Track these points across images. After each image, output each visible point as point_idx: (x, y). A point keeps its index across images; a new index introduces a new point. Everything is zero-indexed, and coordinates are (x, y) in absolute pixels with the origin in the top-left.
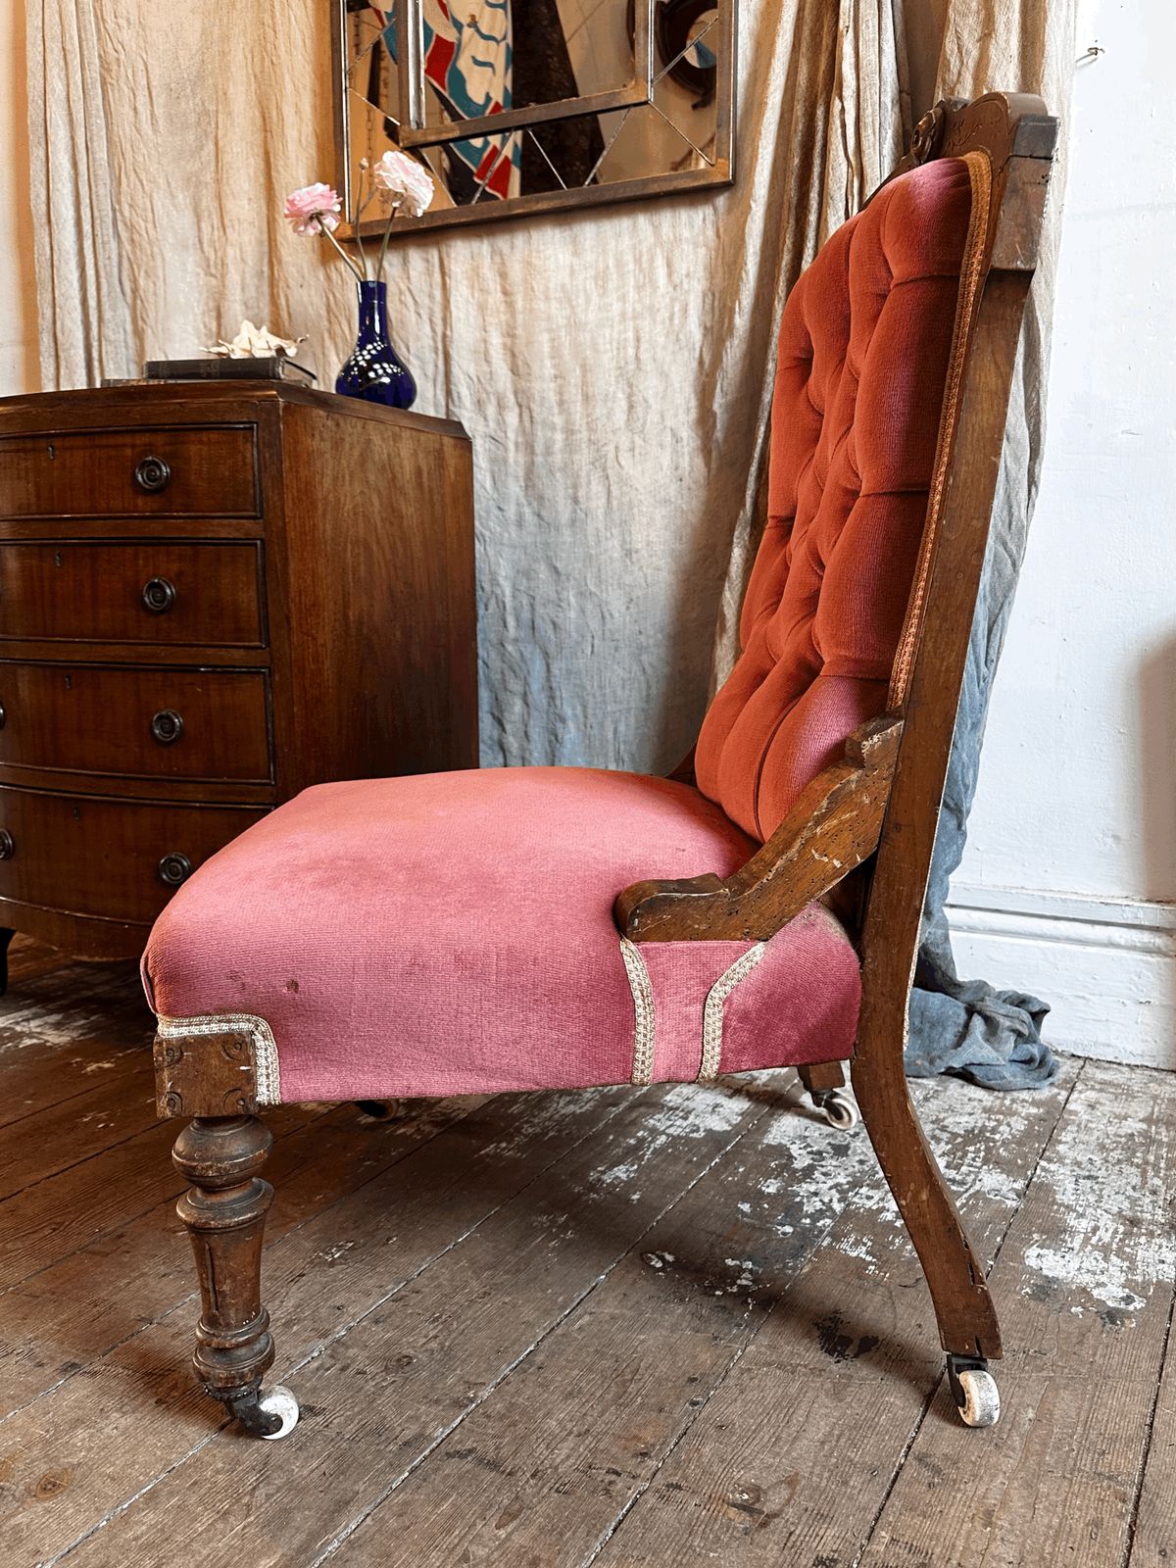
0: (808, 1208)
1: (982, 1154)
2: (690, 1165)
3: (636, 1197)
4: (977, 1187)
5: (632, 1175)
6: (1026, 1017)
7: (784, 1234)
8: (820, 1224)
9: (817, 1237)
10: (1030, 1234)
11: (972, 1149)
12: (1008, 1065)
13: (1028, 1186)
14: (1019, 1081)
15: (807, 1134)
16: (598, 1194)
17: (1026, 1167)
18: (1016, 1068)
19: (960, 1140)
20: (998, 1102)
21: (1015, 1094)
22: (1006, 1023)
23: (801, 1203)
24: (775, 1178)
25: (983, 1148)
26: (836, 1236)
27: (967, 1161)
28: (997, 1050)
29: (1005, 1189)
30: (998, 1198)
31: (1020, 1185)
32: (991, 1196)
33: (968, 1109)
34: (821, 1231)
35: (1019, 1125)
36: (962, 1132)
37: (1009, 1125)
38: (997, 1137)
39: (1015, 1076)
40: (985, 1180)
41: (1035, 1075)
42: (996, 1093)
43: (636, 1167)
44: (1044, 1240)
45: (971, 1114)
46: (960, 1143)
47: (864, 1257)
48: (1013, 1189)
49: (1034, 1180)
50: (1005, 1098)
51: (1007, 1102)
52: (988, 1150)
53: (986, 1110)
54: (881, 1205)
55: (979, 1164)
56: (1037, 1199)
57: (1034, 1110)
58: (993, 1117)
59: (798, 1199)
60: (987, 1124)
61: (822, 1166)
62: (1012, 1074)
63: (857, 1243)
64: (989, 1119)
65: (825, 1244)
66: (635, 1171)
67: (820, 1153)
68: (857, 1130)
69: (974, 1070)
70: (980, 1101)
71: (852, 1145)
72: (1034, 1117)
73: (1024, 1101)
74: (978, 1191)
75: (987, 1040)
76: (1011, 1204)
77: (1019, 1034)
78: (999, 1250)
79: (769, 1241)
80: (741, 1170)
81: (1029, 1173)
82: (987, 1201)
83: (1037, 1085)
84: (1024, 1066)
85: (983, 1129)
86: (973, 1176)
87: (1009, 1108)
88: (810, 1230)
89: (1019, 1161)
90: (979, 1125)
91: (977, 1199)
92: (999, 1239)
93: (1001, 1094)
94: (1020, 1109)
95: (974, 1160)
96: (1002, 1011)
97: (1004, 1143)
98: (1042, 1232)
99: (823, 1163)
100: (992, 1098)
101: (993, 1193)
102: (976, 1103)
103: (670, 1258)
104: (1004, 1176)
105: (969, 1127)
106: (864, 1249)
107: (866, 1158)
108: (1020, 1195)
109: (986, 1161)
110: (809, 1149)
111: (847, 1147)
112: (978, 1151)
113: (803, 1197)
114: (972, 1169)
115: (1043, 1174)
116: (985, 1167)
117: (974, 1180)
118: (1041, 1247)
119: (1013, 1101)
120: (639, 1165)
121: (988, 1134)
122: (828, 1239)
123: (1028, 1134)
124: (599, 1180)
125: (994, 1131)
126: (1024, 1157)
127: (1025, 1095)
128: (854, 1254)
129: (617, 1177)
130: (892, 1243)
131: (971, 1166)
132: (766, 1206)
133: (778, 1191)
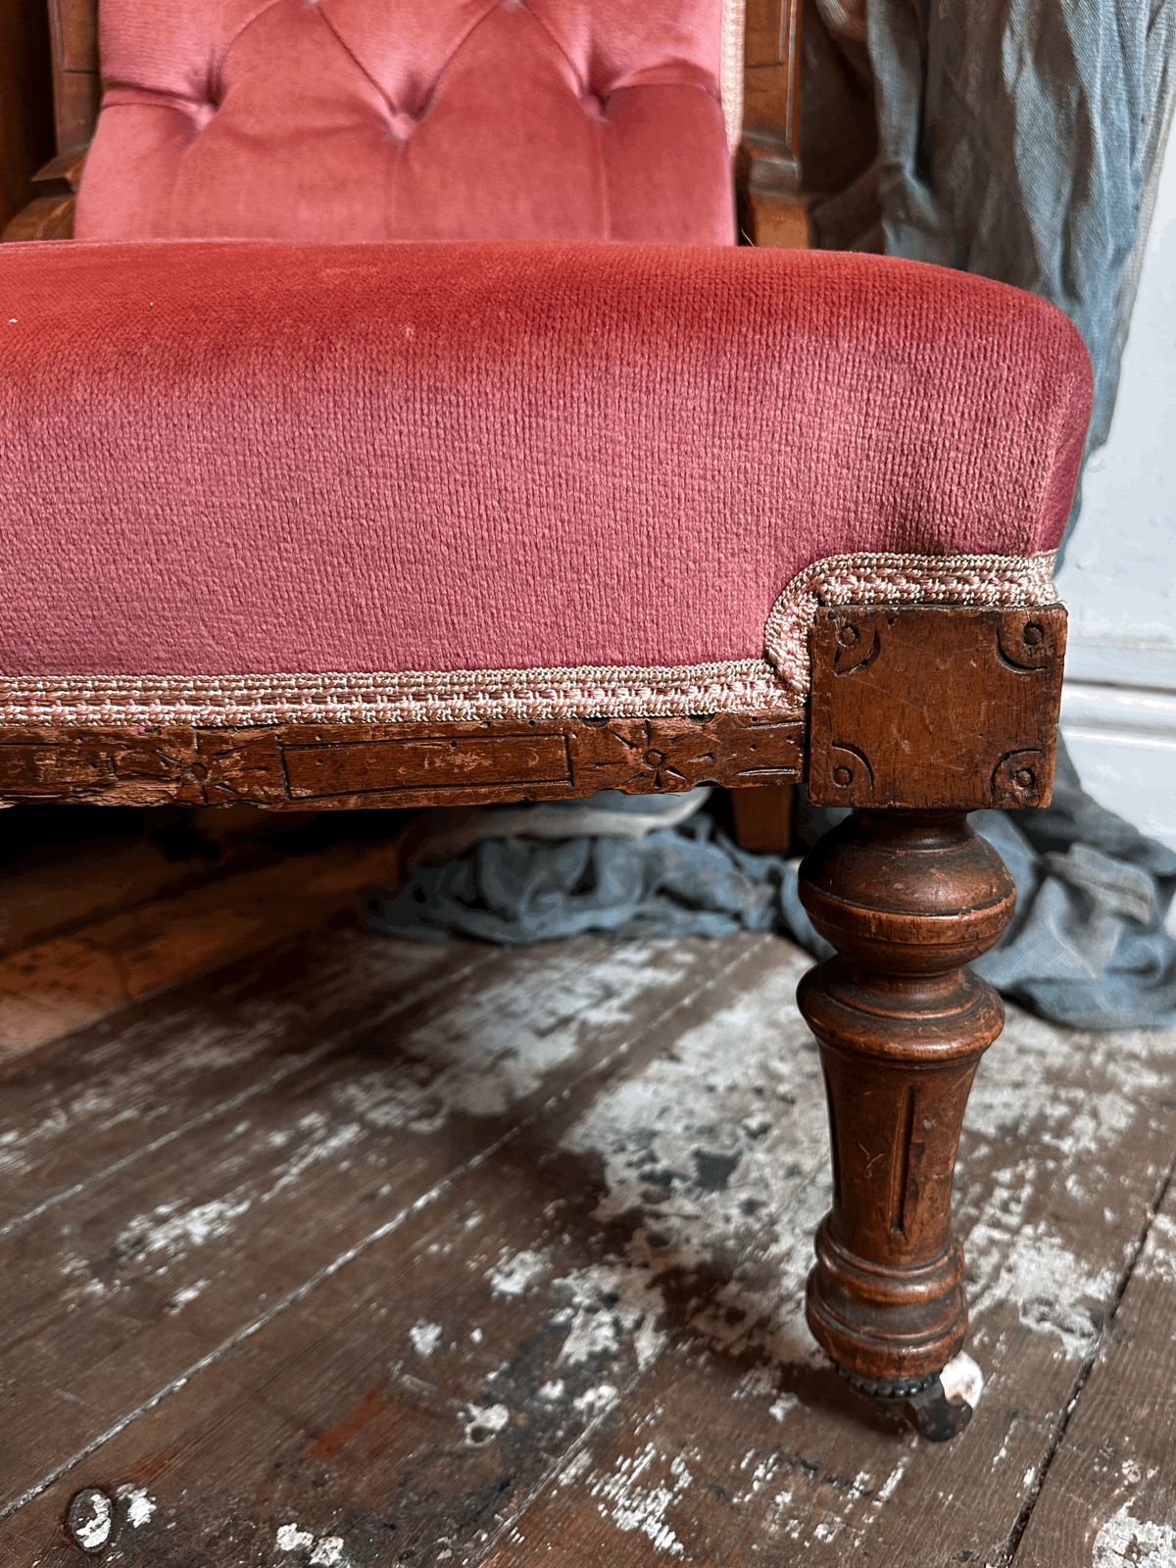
0: (575, 1349)
1: (1026, 1192)
2: (365, 1207)
3: (187, 1295)
4: (999, 1292)
5: (222, 1230)
6: (1149, 888)
7: (479, 1433)
8: (580, 1404)
9: (557, 1449)
10: (1115, 1463)
11: (1005, 1176)
12: (1104, 976)
13: (1121, 1290)
14: (1124, 1012)
15: (659, 1126)
16: (108, 1283)
17: (1119, 1232)
18: (1120, 984)
19: (983, 1150)
20: (1078, 1058)
21: (1117, 1041)
22: (1111, 901)
23: (566, 1329)
24: (537, 1250)
25: (1030, 1174)
26: (608, 1449)
27: (990, 1211)
28: (1084, 951)
29: (1067, 1297)
30: (1047, 1326)
31: (1100, 1288)
32: (1029, 1321)
33: (1014, 1073)
34: (576, 1429)
35: (1117, 1115)
36: (991, 1131)
37: (1095, 1114)
38: (1067, 1145)
39: (1115, 998)
40: (1023, 1265)
41: (1156, 999)
42: (1077, 1038)
43: (242, 1208)
44: (1152, 1485)
45: (1017, 1085)
46: (980, 1162)
47: (652, 1528)
48: (1086, 1301)
49: (1140, 1271)
50: (1092, 1049)
51: (1097, 1059)
52: (1043, 1180)
53: (1055, 1077)
54: (755, 1342)
55: (1013, 1221)
56: (1140, 1336)
57: (1150, 1080)
58: (1063, 1093)
59: (561, 1318)
60: (1048, 1111)
61: (658, 1216)
62: (1109, 997)
63: (659, 1474)
64: (1055, 1099)
65: (564, 1479)
66: (239, 1220)
67: (666, 1178)
68: (767, 1118)
69: (1040, 993)
70: (1042, 1054)
71: (745, 1158)
72: (1151, 1093)
73: (1133, 1056)
74: (1001, 1305)
75: (1069, 931)
76: (1075, 1347)
77: (1131, 920)
78: (1025, 1518)
79: (427, 1459)
80: (472, 1223)
81: (1129, 1250)
82: (1021, 1334)
83: (1162, 1021)
84: (1134, 979)
85: (1040, 1123)
86: (995, 1257)
87: (1100, 1074)
88: (551, 1422)
89: (1108, 1215)
90: (1032, 1113)
91: (994, 1331)
92: (1029, 1478)
93: (1085, 1040)
94: (1122, 1075)
95: (1005, 1208)
96: (1105, 877)
97: (1082, 1162)
98: (1150, 1455)
99: (664, 1207)
100: (1065, 1048)
101: (1038, 1310)
102: (1031, 1060)
103: (141, 1510)
104: (1069, 1257)
105: (1009, 1116)
106: (665, 1497)
107: (763, 1197)
108: (1104, 1317)
109: (1032, 1214)
110: (647, 1168)
111: (729, 1164)
112: (1018, 1182)
113: (576, 1308)
114: (997, 1234)
115: (1161, 1254)
116: (1028, 1230)
117: (997, 1269)
118: (1140, 1513)
119: (1111, 1056)
120: (255, 1203)
121: (1047, 1138)
122: (584, 1459)
123: (1133, 1137)
124: (140, 1242)
125: (1062, 1129)
126: (1120, 1204)
127: (1135, 1043)
128: (627, 1521)
129: (186, 1236)
130: (744, 1480)
131: (996, 1224)
132: (477, 1336)
133: (528, 1288)
